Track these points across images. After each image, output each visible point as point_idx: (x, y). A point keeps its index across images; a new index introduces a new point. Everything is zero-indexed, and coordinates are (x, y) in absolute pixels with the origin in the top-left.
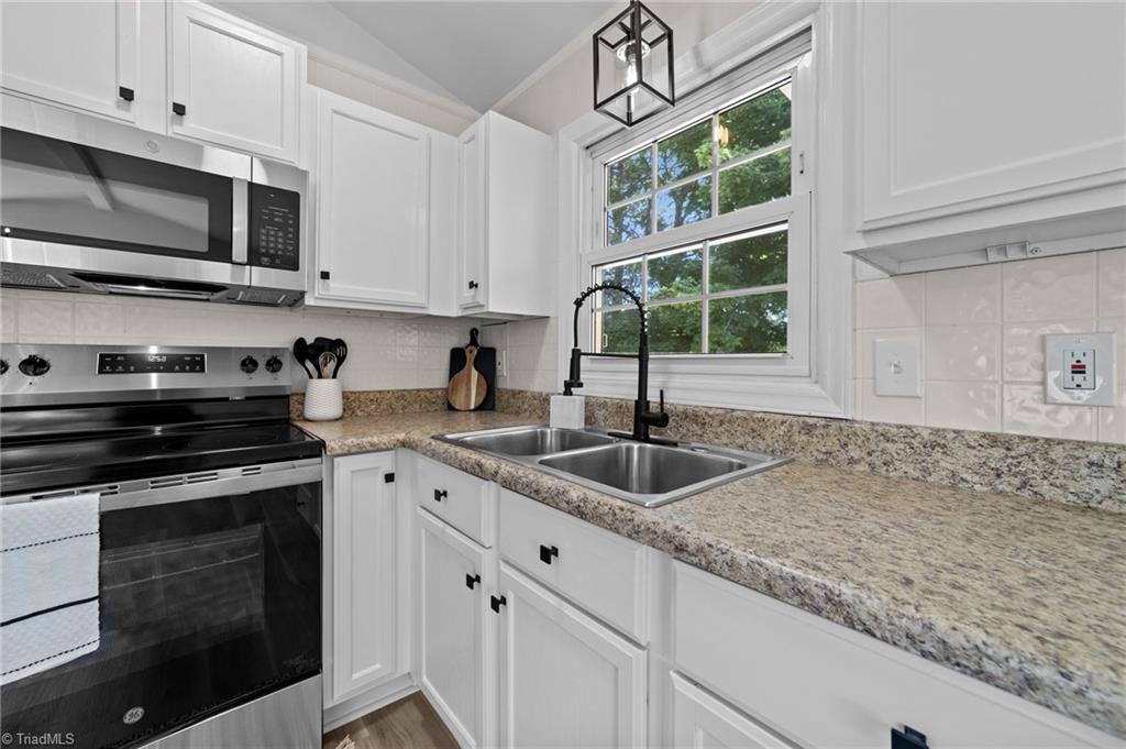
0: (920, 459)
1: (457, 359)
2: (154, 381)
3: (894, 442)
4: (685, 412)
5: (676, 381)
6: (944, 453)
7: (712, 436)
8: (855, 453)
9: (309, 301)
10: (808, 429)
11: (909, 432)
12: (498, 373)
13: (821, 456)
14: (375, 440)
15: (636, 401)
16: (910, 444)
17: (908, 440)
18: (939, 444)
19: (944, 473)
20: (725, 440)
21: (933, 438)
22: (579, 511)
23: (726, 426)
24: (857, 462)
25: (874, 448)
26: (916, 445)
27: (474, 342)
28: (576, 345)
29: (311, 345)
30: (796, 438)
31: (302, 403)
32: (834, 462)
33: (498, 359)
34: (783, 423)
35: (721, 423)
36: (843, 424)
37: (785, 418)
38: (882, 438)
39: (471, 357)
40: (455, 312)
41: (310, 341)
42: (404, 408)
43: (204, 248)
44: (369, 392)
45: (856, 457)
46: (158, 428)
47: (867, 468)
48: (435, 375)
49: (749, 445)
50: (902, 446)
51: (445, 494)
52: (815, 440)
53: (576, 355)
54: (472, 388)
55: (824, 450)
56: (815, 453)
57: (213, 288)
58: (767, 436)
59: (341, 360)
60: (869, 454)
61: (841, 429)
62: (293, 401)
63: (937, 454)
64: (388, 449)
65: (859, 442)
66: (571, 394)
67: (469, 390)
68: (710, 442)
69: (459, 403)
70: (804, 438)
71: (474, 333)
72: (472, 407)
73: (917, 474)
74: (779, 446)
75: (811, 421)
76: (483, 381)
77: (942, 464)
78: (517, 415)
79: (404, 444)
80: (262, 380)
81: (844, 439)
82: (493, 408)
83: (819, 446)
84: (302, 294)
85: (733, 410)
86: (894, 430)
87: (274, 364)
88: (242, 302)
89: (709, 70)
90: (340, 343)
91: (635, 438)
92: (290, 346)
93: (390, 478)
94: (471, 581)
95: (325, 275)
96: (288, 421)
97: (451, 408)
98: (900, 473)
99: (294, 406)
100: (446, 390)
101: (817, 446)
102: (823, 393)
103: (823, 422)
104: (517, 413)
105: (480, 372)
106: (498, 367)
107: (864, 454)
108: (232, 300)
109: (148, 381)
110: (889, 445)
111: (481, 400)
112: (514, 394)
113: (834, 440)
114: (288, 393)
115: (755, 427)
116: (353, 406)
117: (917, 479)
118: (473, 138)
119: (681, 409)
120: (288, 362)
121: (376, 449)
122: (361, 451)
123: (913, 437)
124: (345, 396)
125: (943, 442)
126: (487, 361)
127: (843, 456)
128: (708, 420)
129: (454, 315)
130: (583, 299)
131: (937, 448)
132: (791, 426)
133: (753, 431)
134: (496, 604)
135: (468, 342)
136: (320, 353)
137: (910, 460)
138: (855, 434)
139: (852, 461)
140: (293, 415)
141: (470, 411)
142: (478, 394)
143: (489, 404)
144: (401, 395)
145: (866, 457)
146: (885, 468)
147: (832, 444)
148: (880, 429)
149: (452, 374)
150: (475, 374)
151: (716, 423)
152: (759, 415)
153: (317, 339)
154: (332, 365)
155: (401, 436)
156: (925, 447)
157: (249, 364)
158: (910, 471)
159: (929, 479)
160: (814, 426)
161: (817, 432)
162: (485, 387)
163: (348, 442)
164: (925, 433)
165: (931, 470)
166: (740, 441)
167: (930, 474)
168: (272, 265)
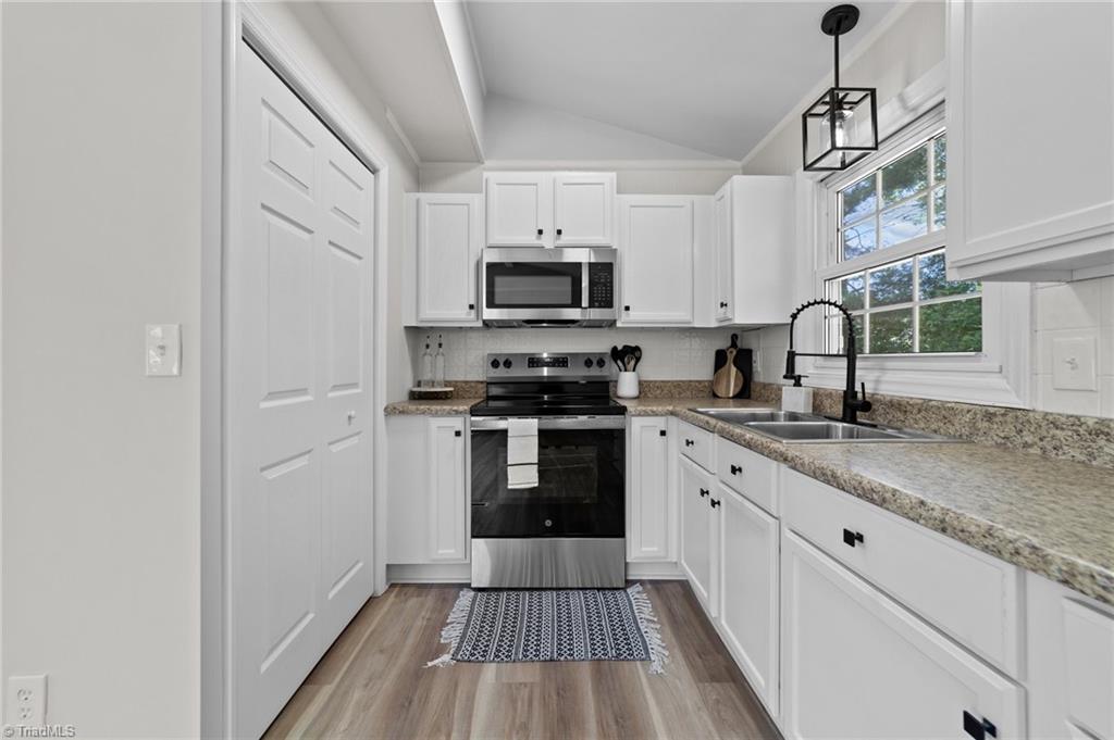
0: (1086, 445)
1: (720, 359)
2: (545, 371)
3: (1062, 429)
4: (891, 402)
5: (889, 376)
6: (1108, 440)
7: (912, 421)
8: (1029, 439)
9: (619, 324)
10: (989, 416)
11: (1077, 421)
12: (754, 370)
13: (1000, 441)
14: (655, 409)
15: (845, 392)
16: (1076, 431)
17: (1074, 428)
18: (1102, 433)
19: (1107, 458)
20: (923, 425)
21: (1097, 426)
22: (749, 445)
23: (923, 413)
24: (1031, 446)
25: (1045, 434)
26: (1082, 432)
27: (734, 345)
28: (791, 347)
29: (621, 351)
30: (980, 425)
31: (616, 387)
32: (1011, 446)
33: (754, 358)
34: (969, 411)
35: (920, 411)
36: (1019, 413)
37: (971, 407)
38: (1052, 425)
39: (731, 357)
40: (714, 324)
41: (620, 348)
42: (680, 393)
43: (569, 302)
44: (656, 382)
45: (1030, 442)
46: (546, 397)
47: (1039, 452)
48: (702, 371)
49: (942, 430)
50: (1070, 433)
51: (692, 443)
52: (995, 426)
53: (792, 356)
54: (732, 380)
55: (1002, 435)
56: (995, 438)
57: (573, 322)
58: (956, 422)
59: (638, 360)
60: (1041, 440)
61: (1017, 417)
62: (611, 384)
63: (1102, 442)
64: (662, 415)
65: (1032, 429)
66: (800, 386)
67: (729, 382)
68: (911, 427)
69: (721, 392)
70: (986, 424)
71: (734, 338)
72: (731, 395)
73: (1083, 458)
74: (966, 431)
75: (992, 410)
76: (740, 375)
77: (1106, 449)
78: (766, 402)
79: (672, 413)
80: (594, 372)
81: (1019, 426)
82: (749, 397)
83: (998, 432)
84: (615, 321)
85: (931, 400)
86: (1063, 420)
87: (601, 363)
88: (585, 327)
89: (914, 109)
90: (637, 349)
91: (843, 420)
92: (609, 351)
93: (663, 433)
94: (703, 493)
95: (627, 308)
96: (608, 397)
97: (715, 396)
98: (1069, 457)
99: (611, 389)
100: (711, 382)
101: (998, 433)
102: (1008, 387)
103: (1003, 411)
104: (767, 401)
105: (737, 368)
106: (754, 365)
107: (1036, 440)
108: (580, 326)
109: (542, 372)
110: (1058, 432)
111: (738, 390)
112: (765, 386)
113: (1011, 426)
114: (608, 379)
115: (947, 415)
116: (645, 390)
117: (1083, 462)
118: (722, 197)
119: (888, 398)
120: (608, 360)
121: (655, 414)
122: (646, 414)
123: (1080, 426)
124: (640, 383)
125: (1106, 430)
126: (744, 360)
127: (1018, 440)
128: (909, 408)
129: (713, 326)
130: (798, 313)
131: (1101, 436)
132: (975, 414)
133: (945, 418)
134: (714, 503)
135: (729, 344)
136: (627, 355)
137: (1077, 445)
138: (1029, 421)
139: (1026, 445)
140: (611, 394)
141: (729, 398)
142: (736, 386)
143: (745, 394)
144: (678, 384)
145: (1038, 441)
146: (1055, 452)
147: (1009, 430)
148: (1051, 418)
149: (716, 370)
150: (734, 370)
151: (915, 411)
152: (949, 405)
153: (625, 347)
154: (633, 363)
155: (671, 408)
156: (1090, 434)
157: (588, 363)
158: (1077, 455)
159: (1094, 463)
160: (994, 414)
161: (997, 420)
162: (742, 379)
163: (639, 408)
164: (1091, 423)
165: (1096, 454)
166: (934, 427)
167: (1095, 459)
168: (600, 307)
